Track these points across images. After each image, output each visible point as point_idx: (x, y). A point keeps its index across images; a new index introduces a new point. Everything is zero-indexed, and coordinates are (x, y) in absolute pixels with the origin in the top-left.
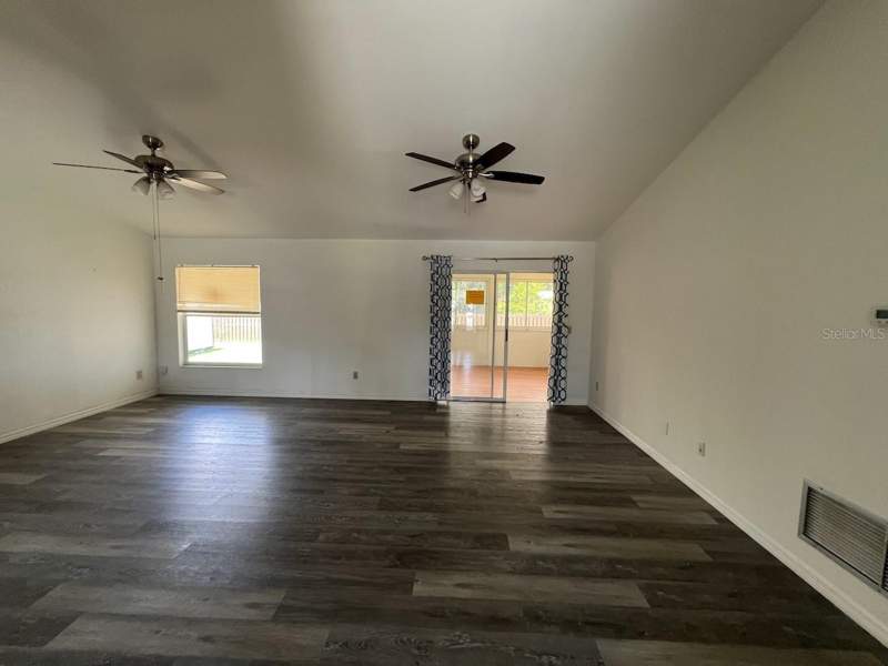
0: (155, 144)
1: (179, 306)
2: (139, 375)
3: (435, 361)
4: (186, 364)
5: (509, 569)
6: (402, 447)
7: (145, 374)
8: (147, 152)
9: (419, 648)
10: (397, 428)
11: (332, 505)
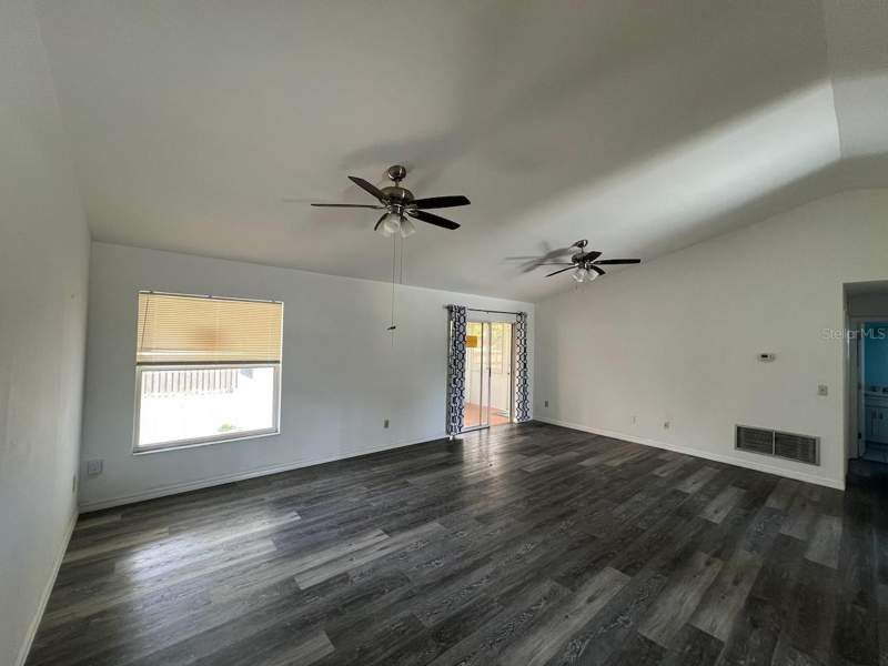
4: (139, 450)
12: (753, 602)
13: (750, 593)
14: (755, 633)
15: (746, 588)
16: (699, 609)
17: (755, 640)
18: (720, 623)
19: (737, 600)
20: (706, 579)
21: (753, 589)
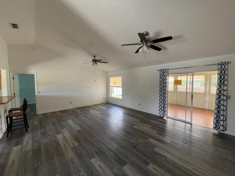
0: (95, 57)
1: (110, 85)
2: (104, 98)
3: (161, 103)
4: (111, 97)
5: (115, 172)
6: (134, 126)
7: (105, 98)
8: (94, 58)
9: (77, 171)
10: (140, 121)
11: (104, 133)
12: (58, 144)
13: (60, 145)
14: (54, 140)
15: (62, 146)
16: (64, 136)
17: (53, 139)
18: (59, 137)
19: (61, 142)
20: (69, 141)
21: (60, 146)
